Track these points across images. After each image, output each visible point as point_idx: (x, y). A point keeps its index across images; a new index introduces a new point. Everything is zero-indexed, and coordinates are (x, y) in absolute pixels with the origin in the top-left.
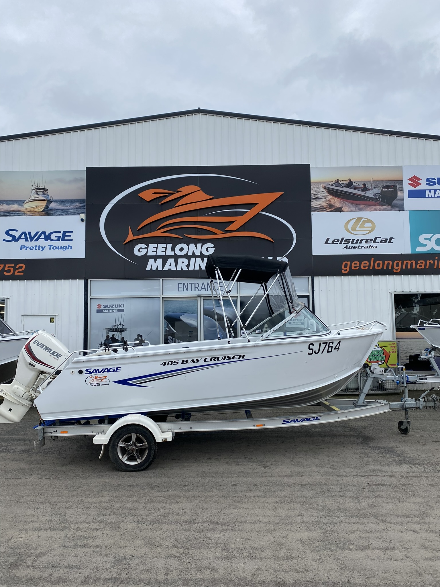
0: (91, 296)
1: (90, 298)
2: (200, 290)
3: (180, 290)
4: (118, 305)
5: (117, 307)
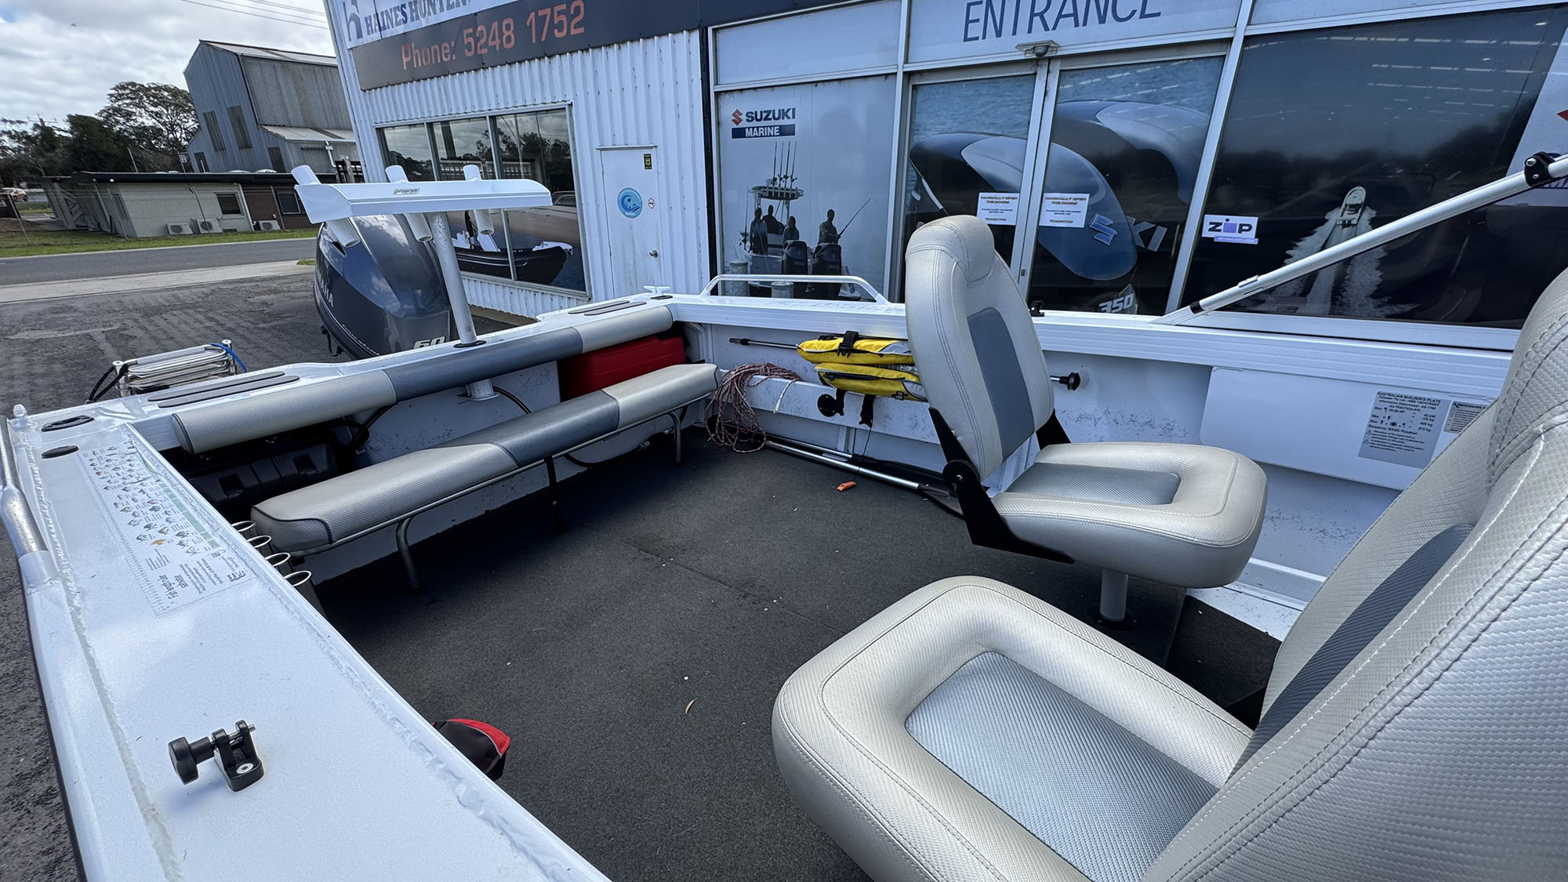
0: (717, 84)
1: (716, 93)
2: (1051, 28)
3: (968, 37)
4: (779, 110)
5: (778, 119)
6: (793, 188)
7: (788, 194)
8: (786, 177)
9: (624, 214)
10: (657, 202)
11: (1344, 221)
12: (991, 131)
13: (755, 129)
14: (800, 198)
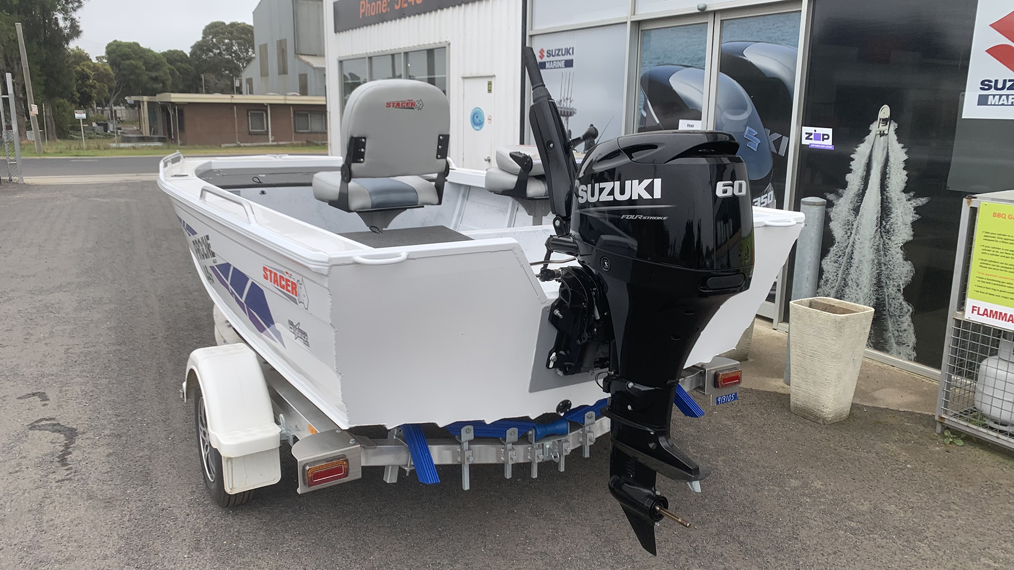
0: (532, 30)
1: (531, 36)
4: (565, 49)
5: (564, 55)
6: (571, 107)
7: (568, 112)
8: (567, 99)
9: (473, 127)
10: (493, 119)
11: (880, 132)
12: (685, 64)
13: (552, 63)
14: (574, 115)
